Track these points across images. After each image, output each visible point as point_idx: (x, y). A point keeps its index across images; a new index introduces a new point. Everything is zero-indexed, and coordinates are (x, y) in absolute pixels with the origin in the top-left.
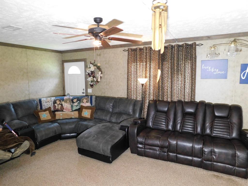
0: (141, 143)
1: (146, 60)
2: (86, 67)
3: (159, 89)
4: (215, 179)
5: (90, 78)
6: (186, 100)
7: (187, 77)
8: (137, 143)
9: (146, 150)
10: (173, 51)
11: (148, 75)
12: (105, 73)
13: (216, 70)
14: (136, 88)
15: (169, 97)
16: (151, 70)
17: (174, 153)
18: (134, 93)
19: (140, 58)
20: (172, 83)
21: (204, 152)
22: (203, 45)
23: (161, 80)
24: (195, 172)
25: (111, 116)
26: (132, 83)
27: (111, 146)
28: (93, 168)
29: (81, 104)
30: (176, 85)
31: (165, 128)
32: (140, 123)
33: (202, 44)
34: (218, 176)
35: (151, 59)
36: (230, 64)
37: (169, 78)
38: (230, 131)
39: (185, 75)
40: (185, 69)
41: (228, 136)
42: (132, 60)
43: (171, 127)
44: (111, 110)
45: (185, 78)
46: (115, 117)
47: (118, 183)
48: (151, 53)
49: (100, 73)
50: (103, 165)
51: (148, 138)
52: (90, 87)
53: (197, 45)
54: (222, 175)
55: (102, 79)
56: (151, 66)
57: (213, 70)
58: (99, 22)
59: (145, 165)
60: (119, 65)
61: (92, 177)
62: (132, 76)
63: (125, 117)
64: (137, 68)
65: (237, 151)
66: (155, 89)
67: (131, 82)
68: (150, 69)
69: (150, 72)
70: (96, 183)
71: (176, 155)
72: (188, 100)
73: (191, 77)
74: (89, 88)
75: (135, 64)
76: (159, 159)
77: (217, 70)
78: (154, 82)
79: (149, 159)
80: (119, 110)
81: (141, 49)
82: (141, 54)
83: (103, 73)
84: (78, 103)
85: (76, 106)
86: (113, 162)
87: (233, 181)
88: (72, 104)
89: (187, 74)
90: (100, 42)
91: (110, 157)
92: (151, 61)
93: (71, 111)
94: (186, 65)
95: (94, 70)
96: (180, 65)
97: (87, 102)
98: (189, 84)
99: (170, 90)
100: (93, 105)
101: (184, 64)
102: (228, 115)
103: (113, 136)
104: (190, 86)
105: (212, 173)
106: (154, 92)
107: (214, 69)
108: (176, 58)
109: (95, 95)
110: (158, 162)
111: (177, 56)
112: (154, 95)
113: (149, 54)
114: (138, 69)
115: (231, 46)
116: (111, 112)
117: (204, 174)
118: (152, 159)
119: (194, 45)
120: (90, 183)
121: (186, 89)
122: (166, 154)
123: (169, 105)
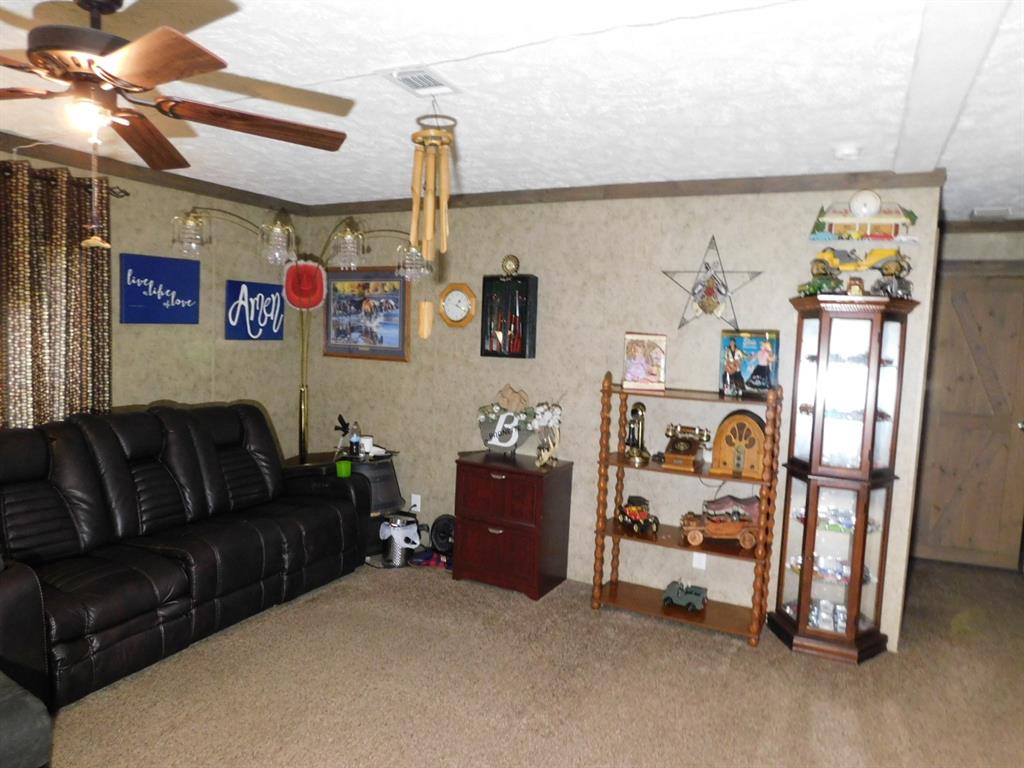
13: (171, 292)
22: (129, 194)
33: (128, 191)
34: (317, 599)
57: (162, 294)
58: (99, 3)
65: (339, 512)
71: (220, 601)
73: (88, 316)
77: (174, 294)
87: (344, 588)
98: (81, 346)
102: (242, 436)
104: (87, 350)
105: (301, 602)
119: (106, 187)
123: (49, 441)
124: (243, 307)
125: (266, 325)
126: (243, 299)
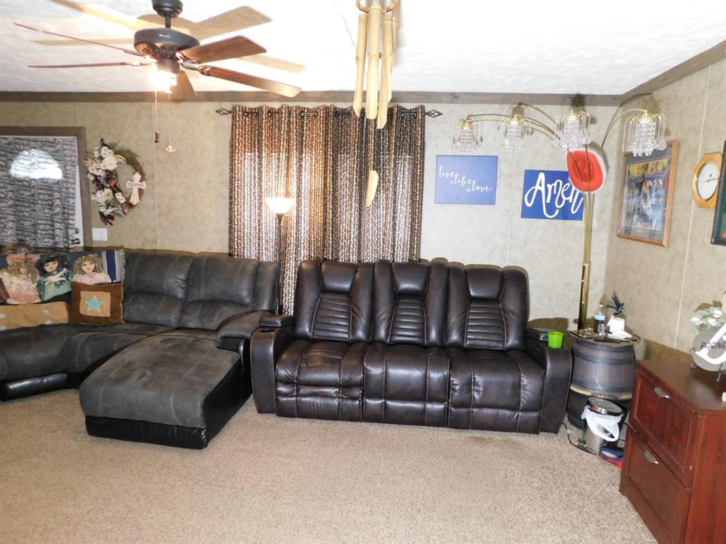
0: (287, 382)
1: (289, 146)
2: (84, 155)
3: (325, 230)
4: (477, 447)
5: (103, 193)
6: (399, 260)
7: (400, 197)
8: (276, 381)
9: (304, 399)
10: (365, 124)
11: (293, 189)
12: (156, 178)
13: (472, 181)
14: (259, 226)
15: (353, 253)
16: (303, 174)
17: (380, 398)
18: (250, 242)
19: (271, 138)
20: (360, 214)
21: (454, 387)
22: (441, 114)
23: (332, 203)
24: (431, 439)
25: (183, 312)
26: (244, 210)
27: (204, 397)
28: (150, 471)
29: (75, 276)
30: (372, 219)
31: (346, 336)
32: (280, 325)
33: (441, 112)
34: (483, 439)
35: (302, 144)
36: (502, 167)
37: (354, 199)
38: (504, 332)
39: (395, 192)
40: (395, 176)
41: (500, 345)
42: (245, 141)
43: (364, 332)
44: (180, 294)
45: (395, 201)
46: (198, 313)
47: (237, 498)
48: (303, 127)
49: (137, 176)
50: (179, 457)
51: (307, 364)
52: (102, 223)
53: (428, 114)
54: (491, 436)
55: (144, 197)
56: (303, 164)
57: (463, 182)
58: (169, 12)
59: (303, 441)
60: (202, 154)
61: (151, 497)
62: (246, 191)
63: (228, 311)
64: (259, 168)
65: (522, 375)
66: (314, 230)
67: (241, 207)
68: (299, 171)
69: (299, 179)
70: (172, 509)
71: (385, 403)
72: (403, 259)
73: (412, 199)
74: (98, 226)
75: (255, 156)
76: (339, 420)
77: (474, 182)
78: (310, 210)
79: (312, 423)
80: (208, 292)
81: (271, 112)
82: (272, 126)
83: (147, 177)
84: (62, 276)
85: (58, 285)
86: (210, 444)
87: (514, 443)
88: (39, 278)
89: (400, 191)
90: (173, 79)
91: (200, 430)
92: (302, 148)
93: (39, 300)
94: (398, 164)
95: (116, 166)
96: (383, 163)
97: (95, 270)
98: (406, 218)
99: (356, 233)
100: (118, 279)
101: (395, 162)
102: (499, 294)
103: (203, 367)
104: (409, 220)
105: (468, 435)
106: (310, 237)
107: (466, 180)
108: (374, 146)
109: (122, 247)
110: (338, 428)
111: (374, 139)
112: (309, 247)
113: (296, 129)
114: (263, 170)
115: (511, 123)
116: (181, 299)
117: (452, 439)
118: (319, 421)
119: (421, 112)
120: (151, 513)
121: (397, 229)
122: (358, 402)
123: (356, 272)
124: (539, 192)
125: (563, 207)
126: (540, 185)
